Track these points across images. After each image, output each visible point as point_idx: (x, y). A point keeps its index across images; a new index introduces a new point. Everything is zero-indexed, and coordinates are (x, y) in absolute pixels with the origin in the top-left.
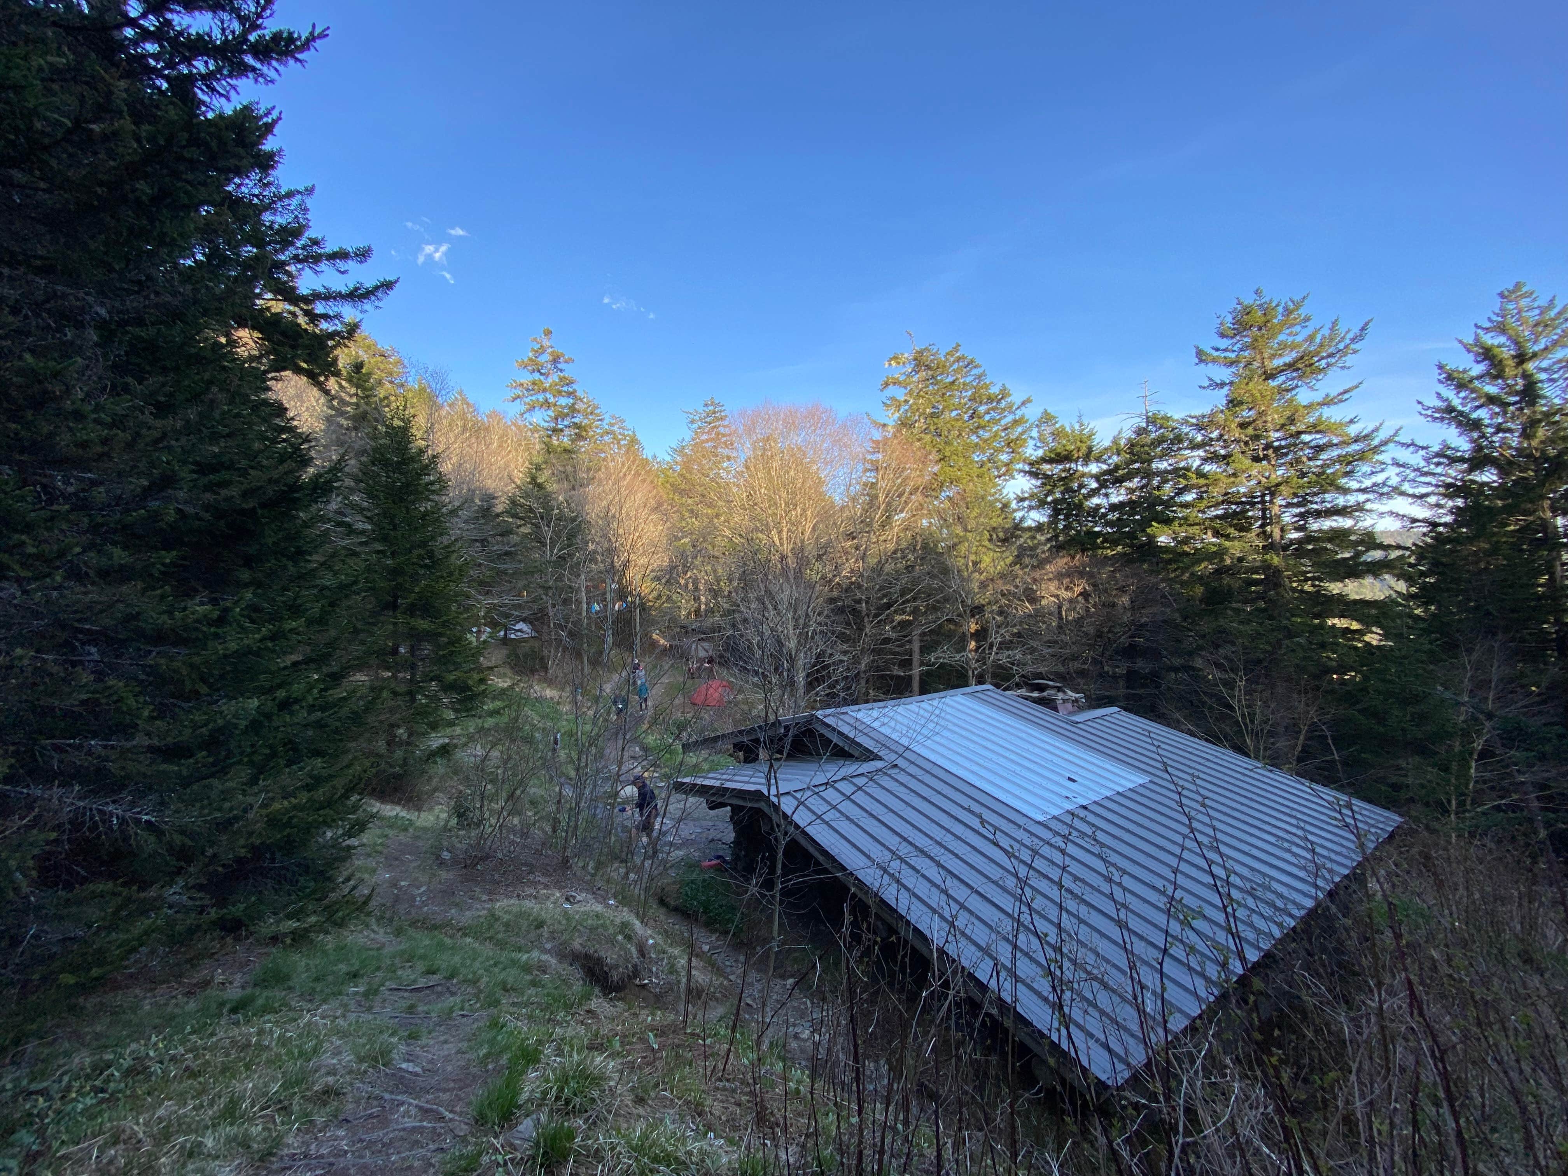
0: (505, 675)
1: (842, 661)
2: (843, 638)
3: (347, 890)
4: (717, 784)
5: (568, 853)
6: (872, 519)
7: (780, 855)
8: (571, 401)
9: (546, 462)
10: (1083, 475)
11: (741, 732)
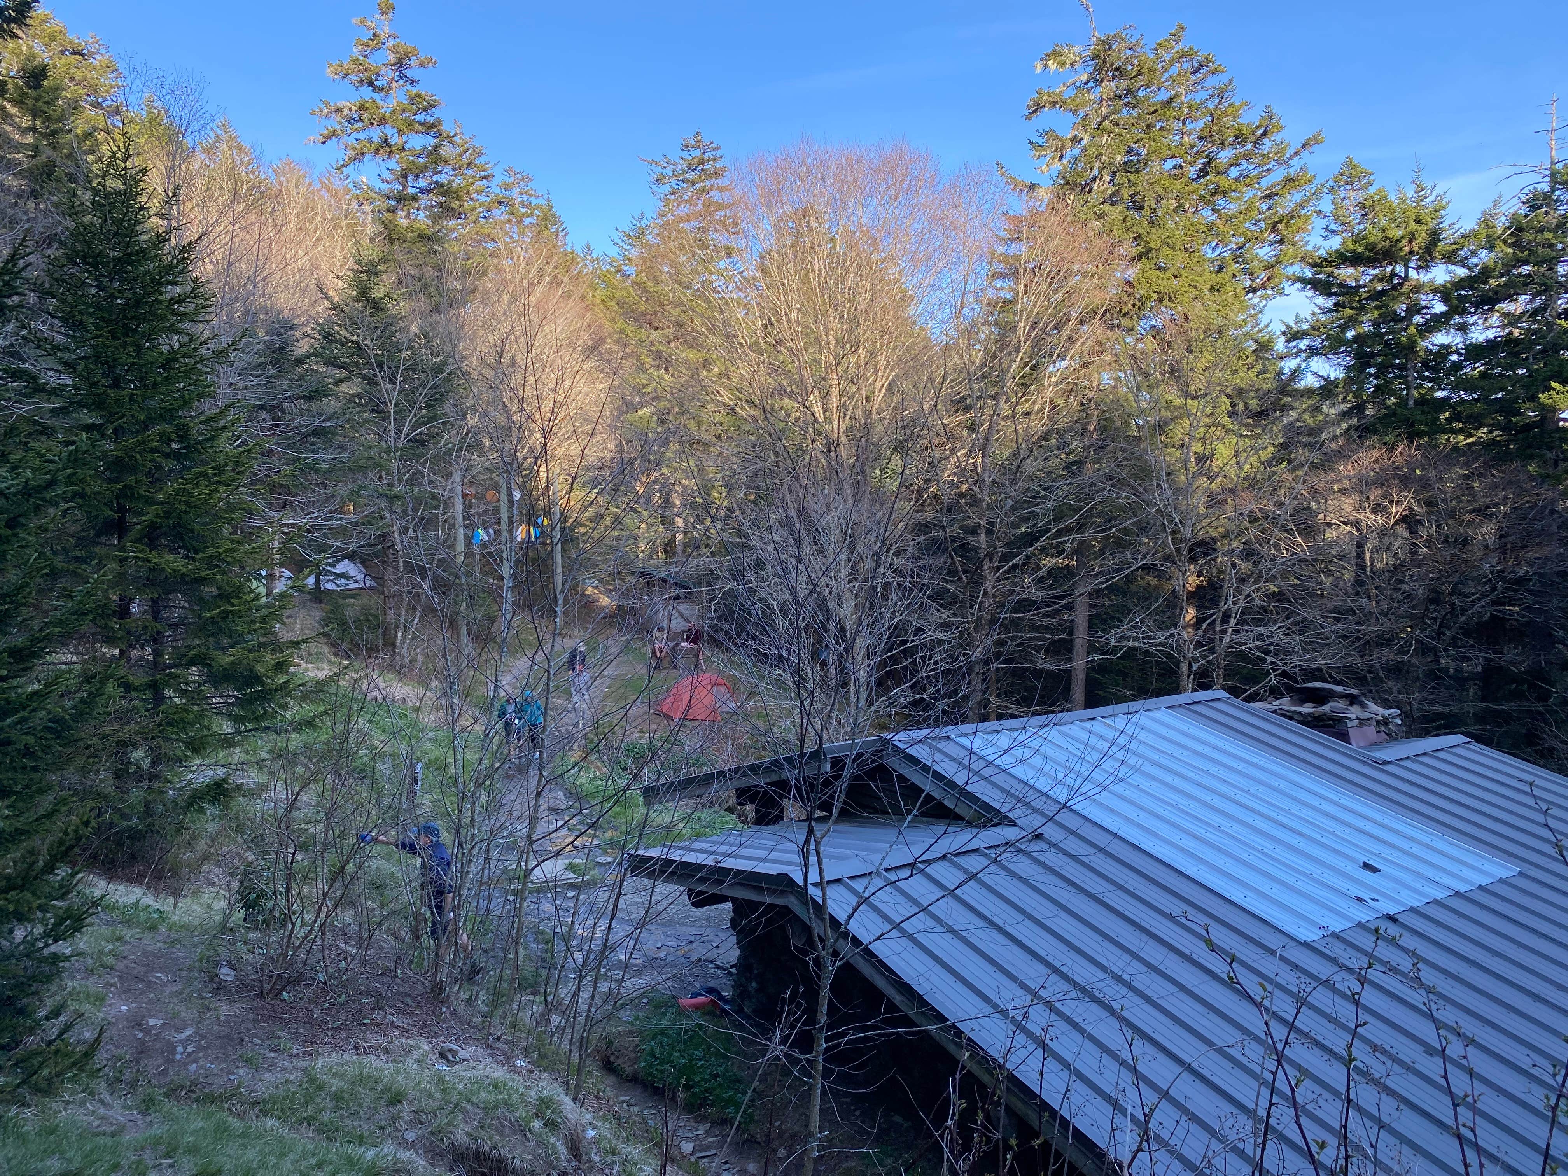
0: (319, 657)
1: (940, 642)
2: (941, 598)
3: (56, 1031)
4: (710, 861)
5: (443, 976)
6: (1003, 373)
7: (825, 991)
8: (430, 141)
9: (385, 260)
10: (1418, 288)
11: (753, 768)
